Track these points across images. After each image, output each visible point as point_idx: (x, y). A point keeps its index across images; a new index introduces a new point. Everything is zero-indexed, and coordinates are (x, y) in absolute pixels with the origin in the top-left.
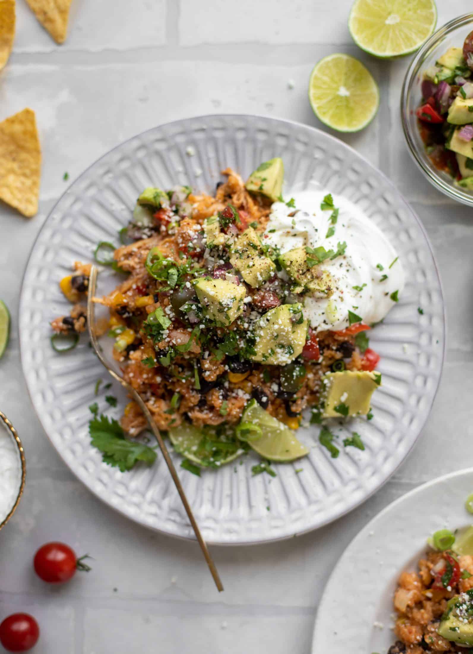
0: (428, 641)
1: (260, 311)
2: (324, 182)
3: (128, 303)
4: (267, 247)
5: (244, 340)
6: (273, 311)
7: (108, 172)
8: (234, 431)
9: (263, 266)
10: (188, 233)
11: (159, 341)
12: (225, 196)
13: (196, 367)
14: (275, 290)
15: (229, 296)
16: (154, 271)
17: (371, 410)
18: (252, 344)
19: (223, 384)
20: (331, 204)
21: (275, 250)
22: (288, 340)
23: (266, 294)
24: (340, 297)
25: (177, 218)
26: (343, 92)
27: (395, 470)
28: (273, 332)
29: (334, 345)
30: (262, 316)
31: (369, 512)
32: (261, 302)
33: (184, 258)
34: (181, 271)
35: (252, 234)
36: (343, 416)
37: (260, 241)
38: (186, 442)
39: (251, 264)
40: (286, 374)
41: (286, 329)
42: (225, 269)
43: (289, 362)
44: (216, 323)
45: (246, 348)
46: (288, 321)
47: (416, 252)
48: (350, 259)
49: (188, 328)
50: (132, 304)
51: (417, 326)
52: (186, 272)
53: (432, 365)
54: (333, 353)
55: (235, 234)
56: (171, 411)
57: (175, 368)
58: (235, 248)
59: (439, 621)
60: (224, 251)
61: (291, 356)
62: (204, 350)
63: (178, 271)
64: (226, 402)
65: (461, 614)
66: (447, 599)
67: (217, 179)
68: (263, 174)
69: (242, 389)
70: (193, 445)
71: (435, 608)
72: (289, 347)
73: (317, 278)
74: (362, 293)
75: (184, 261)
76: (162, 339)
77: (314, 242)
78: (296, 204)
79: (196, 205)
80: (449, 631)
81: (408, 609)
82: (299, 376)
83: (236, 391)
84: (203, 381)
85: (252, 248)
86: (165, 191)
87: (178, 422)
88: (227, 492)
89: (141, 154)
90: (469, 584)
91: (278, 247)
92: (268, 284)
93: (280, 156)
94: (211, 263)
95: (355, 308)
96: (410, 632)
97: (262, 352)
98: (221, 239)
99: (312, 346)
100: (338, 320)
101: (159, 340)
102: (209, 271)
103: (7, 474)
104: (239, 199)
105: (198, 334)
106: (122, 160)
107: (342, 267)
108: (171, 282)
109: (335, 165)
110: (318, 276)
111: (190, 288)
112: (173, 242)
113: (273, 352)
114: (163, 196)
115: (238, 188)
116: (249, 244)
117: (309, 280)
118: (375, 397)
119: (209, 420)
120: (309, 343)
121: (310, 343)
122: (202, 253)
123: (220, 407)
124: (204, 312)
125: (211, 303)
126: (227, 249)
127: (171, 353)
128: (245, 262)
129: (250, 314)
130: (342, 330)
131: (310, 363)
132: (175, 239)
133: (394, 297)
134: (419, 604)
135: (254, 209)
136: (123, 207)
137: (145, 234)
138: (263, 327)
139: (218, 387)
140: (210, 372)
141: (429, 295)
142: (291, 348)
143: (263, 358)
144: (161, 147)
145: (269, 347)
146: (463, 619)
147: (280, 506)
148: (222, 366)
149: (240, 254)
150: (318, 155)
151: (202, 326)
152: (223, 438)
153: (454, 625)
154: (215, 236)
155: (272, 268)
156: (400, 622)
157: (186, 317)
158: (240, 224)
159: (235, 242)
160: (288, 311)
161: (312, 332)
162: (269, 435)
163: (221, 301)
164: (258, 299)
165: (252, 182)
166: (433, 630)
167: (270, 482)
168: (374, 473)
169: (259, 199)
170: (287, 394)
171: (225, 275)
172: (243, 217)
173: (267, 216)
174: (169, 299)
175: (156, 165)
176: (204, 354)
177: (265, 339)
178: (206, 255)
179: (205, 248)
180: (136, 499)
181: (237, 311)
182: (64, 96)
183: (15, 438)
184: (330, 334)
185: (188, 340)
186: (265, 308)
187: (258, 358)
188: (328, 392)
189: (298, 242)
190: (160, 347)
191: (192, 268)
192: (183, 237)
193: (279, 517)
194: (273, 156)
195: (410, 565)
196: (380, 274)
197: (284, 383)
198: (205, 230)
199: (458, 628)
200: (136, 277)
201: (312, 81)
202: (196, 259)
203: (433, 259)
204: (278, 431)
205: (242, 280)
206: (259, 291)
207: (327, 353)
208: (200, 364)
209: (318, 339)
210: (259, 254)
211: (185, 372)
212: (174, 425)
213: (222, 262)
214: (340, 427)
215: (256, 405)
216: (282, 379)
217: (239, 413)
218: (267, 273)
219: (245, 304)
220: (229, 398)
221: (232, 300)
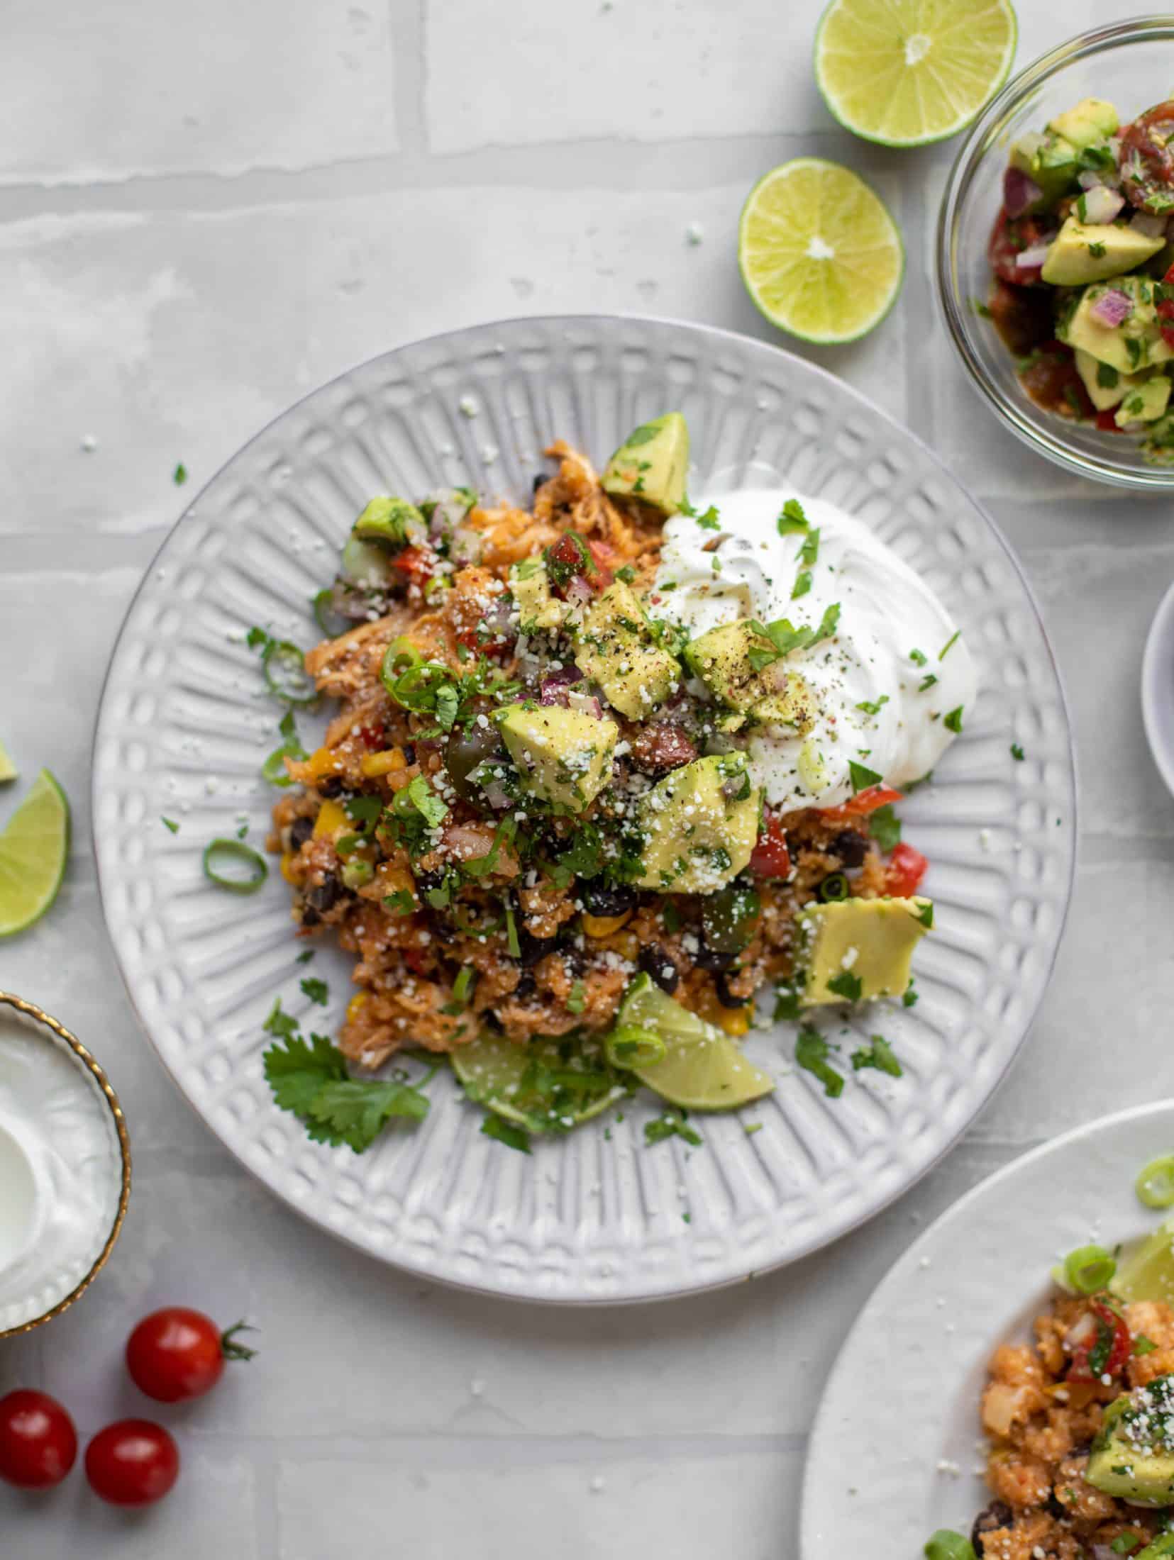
0: (1063, 1498)
1: (650, 772)
2: (784, 465)
3: (344, 770)
4: (661, 624)
5: (616, 841)
6: (681, 773)
7: (278, 464)
8: (602, 1046)
9: (651, 669)
10: (475, 600)
11: (423, 853)
12: (554, 507)
13: (508, 907)
14: (682, 723)
15: (579, 744)
16: (403, 692)
17: (911, 982)
18: (634, 851)
19: (572, 943)
20: (800, 519)
21: (679, 631)
22: (717, 837)
23: (663, 734)
24: (828, 732)
25: (447, 567)
26: (819, 249)
27: (973, 1118)
28: (682, 822)
29: (821, 841)
30: (654, 785)
31: (917, 1215)
32: (650, 752)
33: (469, 659)
34: (465, 690)
35: (623, 598)
36: (849, 1001)
37: (643, 612)
38: (491, 1077)
39: (624, 666)
40: (715, 912)
41: (712, 813)
42: (566, 680)
43: (722, 885)
44: (551, 808)
45: (621, 859)
46: (717, 795)
47: (1002, 618)
48: (849, 642)
49: (487, 820)
50: (354, 772)
51: (1009, 786)
52: (475, 690)
53: (1049, 875)
54: (820, 858)
55: (585, 599)
56: (454, 1008)
57: (460, 910)
58: (587, 632)
59: (1086, 1451)
60: (561, 639)
61: (725, 873)
62: (525, 868)
63: (459, 691)
64: (579, 982)
65: (1136, 1436)
66: (1104, 1404)
67: (534, 468)
68: (642, 453)
69: (615, 952)
70: (508, 1082)
71: (1074, 1424)
72: (721, 854)
73: (775, 692)
74: (880, 718)
75: (469, 667)
76: (429, 848)
77: (765, 610)
78: (722, 520)
79: (488, 533)
80: (1111, 1474)
81: (1016, 1429)
82: (745, 916)
83: (601, 956)
84: (525, 937)
85: (625, 629)
86: (415, 503)
87: (472, 1032)
88: (590, 1184)
89: (354, 418)
90: (1152, 1366)
91: (685, 623)
92: (664, 709)
93: (678, 409)
94: (532, 668)
95: (863, 754)
96: (1022, 1482)
97: (659, 866)
98: (553, 614)
99: (772, 846)
100: (829, 784)
101: (421, 851)
102: (528, 686)
103: (88, 1169)
104: (588, 514)
105: (512, 833)
106: (310, 434)
107: (831, 662)
108: (443, 716)
109: (806, 424)
110: (777, 688)
111: (488, 729)
112: (439, 622)
113: (685, 866)
114: (411, 517)
115: (584, 489)
116: (617, 622)
117: (756, 698)
118: (922, 955)
119: (544, 1024)
120: (765, 839)
121: (768, 840)
122: (510, 645)
123: (568, 995)
124: (524, 784)
125: (540, 763)
126: (567, 634)
127: (451, 878)
128: (611, 661)
129: (628, 781)
130: (839, 807)
131: (768, 885)
132: (446, 615)
133: (952, 722)
134: (1039, 1417)
135: (625, 535)
136: (320, 542)
137: (373, 608)
138: (658, 811)
139: (562, 950)
140: (542, 916)
141: (1036, 715)
142: (724, 855)
143: (662, 880)
144: (400, 398)
145: (674, 855)
146: (1142, 1446)
147: (714, 1212)
148: (569, 901)
149: (598, 645)
150: (767, 401)
151: (520, 816)
152: (575, 1063)
153: (1122, 1460)
154: (538, 607)
155: (672, 674)
156: (997, 1459)
157: (482, 796)
158: (594, 575)
159: (586, 617)
160: (714, 772)
161: (770, 815)
162: (682, 1052)
163: (563, 758)
164: (644, 747)
165: (616, 474)
166: (1073, 1473)
167: (687, 1157)
168: (924, 1128)
169: (634, 510)
170: (719, 959)
171: (567, 698)
172: (601, 555)
173: (655, 551)
174: (439, 756)
175: (391, 443)
176: (526, 877)
177: (664, 837)
178: (521, 650)
179: (515, 635)
180: (385, 1210)
181: (600, 778)
182: (165, 285)
183: (103, 1088)
184: (812, 815)
185: (489, 847)
186: (662, 766)
187: (649, 881)
188: (813, 949)
189: (728, 610)
190: (425, 867)
191: (488, 681)
192: (462, 611)
193: (714, 1237)
194: (662, 409)
195: (1015, 1328)
196: (918, 674)
197: (712, 933)
198: (515, 592)
199: (1132, 1467)
200: (359, 709)
201: (746, 226)
202: (497, 659)
203: (1042, 630)
204: (703, 1044)
205: (606, 705)
206: (646, 728)
207: (807, 859)
208: (518, 899)
209: (784, 831)
210: (643, 643)
211: (483, 919)
212: (463, 1039)
213: (557, 665)
214: (841, 1027)
215: (649, 986)
216: (707, 925)
217: (613, 1005)
218: (662, 685)
219: (616, 759)
220: (586, 973)
221: (587, 756)
